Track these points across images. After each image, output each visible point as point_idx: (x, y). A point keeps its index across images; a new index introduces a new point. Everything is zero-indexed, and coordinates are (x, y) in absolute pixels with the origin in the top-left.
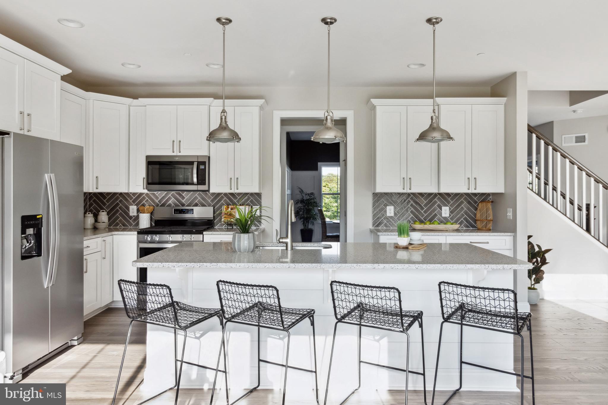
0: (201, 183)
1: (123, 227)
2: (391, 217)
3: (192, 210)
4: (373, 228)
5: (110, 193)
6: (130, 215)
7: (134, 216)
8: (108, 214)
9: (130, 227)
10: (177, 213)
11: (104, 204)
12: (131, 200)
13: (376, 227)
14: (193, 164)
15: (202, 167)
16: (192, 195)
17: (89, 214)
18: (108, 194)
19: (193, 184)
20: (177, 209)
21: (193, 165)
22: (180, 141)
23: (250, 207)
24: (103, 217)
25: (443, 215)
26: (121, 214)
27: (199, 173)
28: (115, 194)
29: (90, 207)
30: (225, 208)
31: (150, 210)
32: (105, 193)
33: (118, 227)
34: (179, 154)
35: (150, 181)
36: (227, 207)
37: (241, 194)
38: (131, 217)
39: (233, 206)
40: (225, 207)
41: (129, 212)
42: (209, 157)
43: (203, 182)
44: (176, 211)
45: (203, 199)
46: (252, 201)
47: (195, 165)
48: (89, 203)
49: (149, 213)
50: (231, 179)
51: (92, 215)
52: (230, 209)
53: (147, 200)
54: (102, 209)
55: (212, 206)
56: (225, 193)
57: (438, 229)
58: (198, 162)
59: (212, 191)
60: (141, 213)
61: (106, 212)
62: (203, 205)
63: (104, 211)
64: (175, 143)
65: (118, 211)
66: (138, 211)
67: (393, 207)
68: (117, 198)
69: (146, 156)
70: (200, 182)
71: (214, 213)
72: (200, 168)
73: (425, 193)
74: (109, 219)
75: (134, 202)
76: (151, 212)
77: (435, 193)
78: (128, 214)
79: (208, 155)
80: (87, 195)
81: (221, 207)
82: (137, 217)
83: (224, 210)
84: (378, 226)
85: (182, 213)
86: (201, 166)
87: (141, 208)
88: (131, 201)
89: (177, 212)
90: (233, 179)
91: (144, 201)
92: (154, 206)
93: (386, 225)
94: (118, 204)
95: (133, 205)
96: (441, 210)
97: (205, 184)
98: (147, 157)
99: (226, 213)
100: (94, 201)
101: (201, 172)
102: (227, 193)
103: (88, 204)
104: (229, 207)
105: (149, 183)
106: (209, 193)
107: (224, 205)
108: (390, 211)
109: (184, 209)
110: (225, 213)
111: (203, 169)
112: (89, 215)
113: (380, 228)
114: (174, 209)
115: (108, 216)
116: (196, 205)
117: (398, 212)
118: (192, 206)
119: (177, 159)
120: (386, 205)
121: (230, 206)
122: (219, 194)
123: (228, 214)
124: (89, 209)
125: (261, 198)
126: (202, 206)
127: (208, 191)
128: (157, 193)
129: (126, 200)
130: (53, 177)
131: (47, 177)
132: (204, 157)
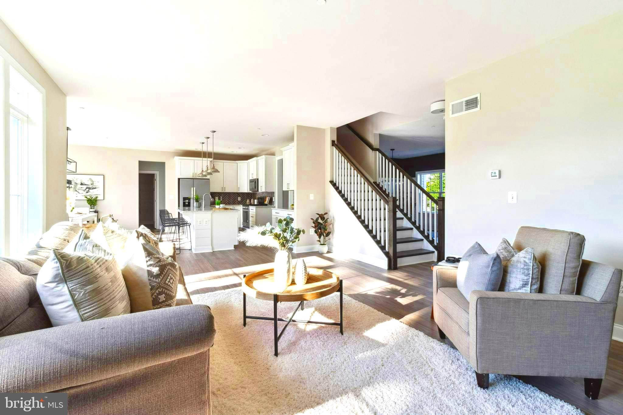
42: (258, 179)
125: (273, 193)
130: (194, 188)
131: (192, 188)
132: (256, 179)
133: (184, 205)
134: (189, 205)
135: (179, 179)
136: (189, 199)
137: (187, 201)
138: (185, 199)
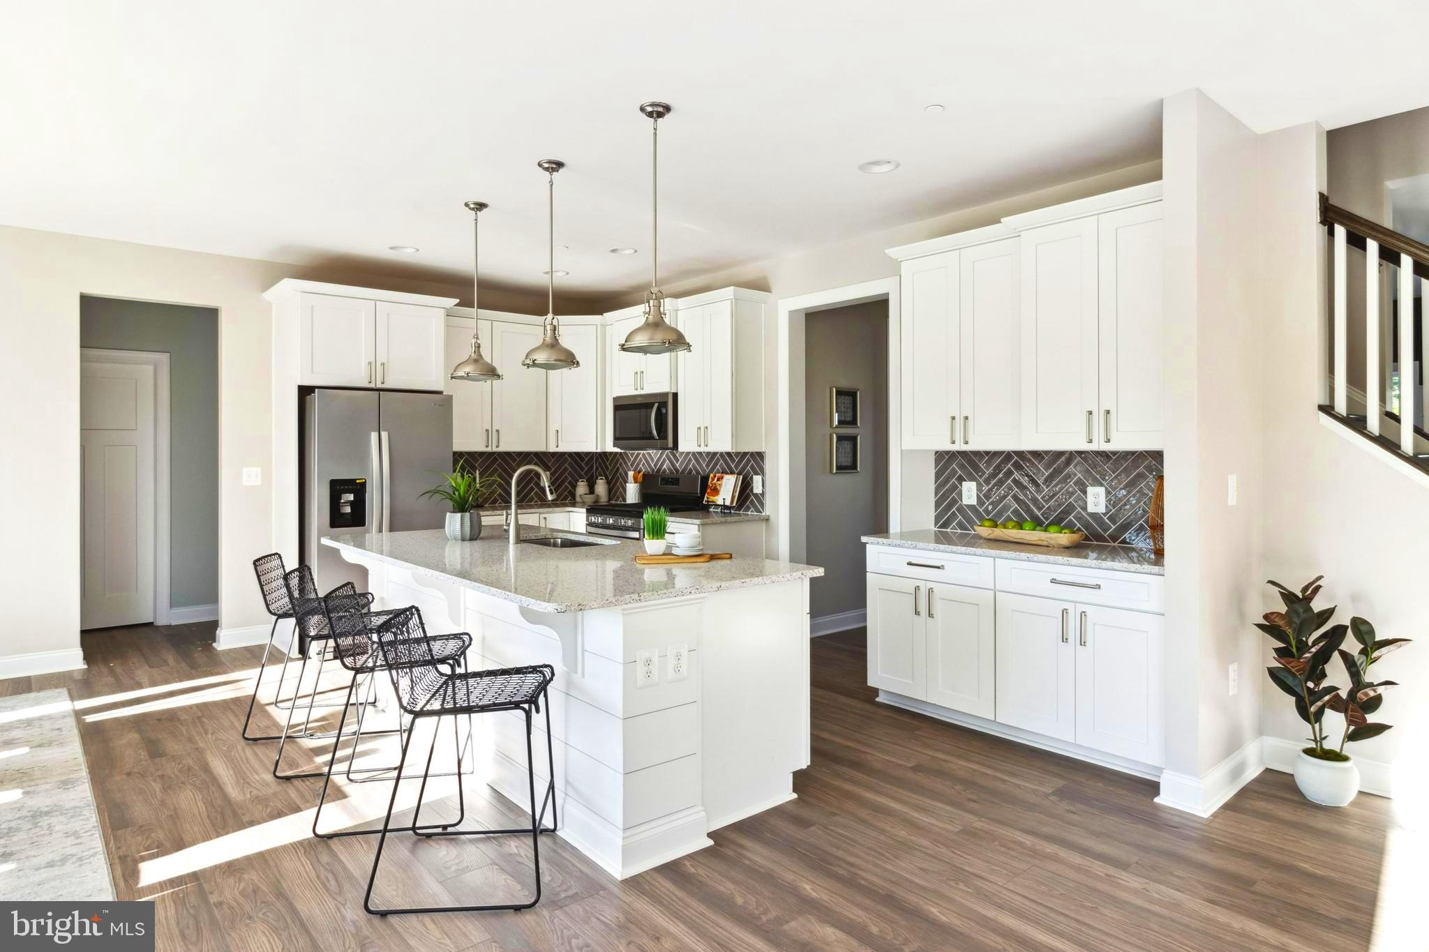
0: (663, 437)
2: (971, 507)
3: (678, 479)
4: (936, 529)
10: (663, 484)
12: (629, 463)
13: (941, 527)
15: (663, 411)
17: (582, 481)
19: (654, 438)
22: (642, 373)
23: (740, 477)
25: (1091, 509)
27: (660, 421)
30: (712, 477)
31: (640, 478)
34: (641, 392)
35: (620, 434)
42: (675, 396)
44: (662, 480)
47: (655, 407)
50: (699, 428)
52: (716, 480)
53: (644, 463)
57: (1026, 542)
58: (659, 403)
63: (602, 479)
64: (638, 375)
65: (618, 478)
67: (975, 483)
69: (614, 398)
70: (661, 434)
73: (1047, 453)
75: (632, 465)
76: (641, 482)
77: (1009, 452)
79: (673, 392)
83: (710, 482)
84: (945, 525)
85: (669, 484)
86: (662, 409)
88: (629, 465)
89: (663, 482)
90: (702, 429)
93: (961, 526)
94: (618, 469)
95: (631, 470)
96: (1085, 493)
97: (666, 438)
99: (711, 485)
101: (662, 418)
104: (715, 477)
105: (619, 438)
108: (969, 493)
109: (670, 478)
111: (664, 414)
113: (949, 530)
115: (609, 486)
117: (987, 496)
119: (639, 400)
120: (961, 480)
121: (717, 475)
123: (712, 488)
125: (763, 461)
127: (674, 448)
129: (626, 463)
130: (384, 435)
131: (374, 436)
132: (666, 394)
133: (337, 520)
134: (357, 518)
135: (305, 392)
136: (359, 489)
137: (351, 497)
138: (337, 488)
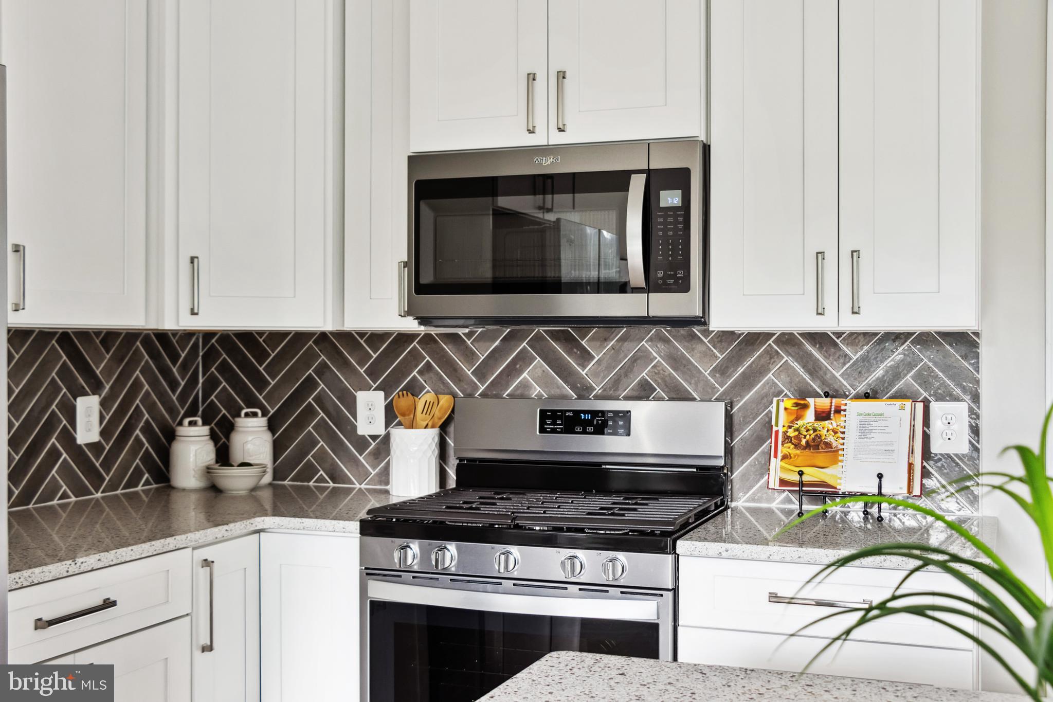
0: (665, 283)
1: (331, 484)
3: (626, 415)
5: (282, 335)
6: (360, 432)
7: (374, 438)
8: (272, 426)
9: (358, 486)
10: (554, 431)
11: (261, 383)
12: (361, 364)
14: (625, 187)
15: (670, 198)
16: (623, 339)
17: (192, 424)
18: (276, 336)
19: (623, 288)
20: (554, 412)
21: (626, 189)
22: (562, 75)
23: (920, 407)
24: (250, 438)
26: (322, 427)
27: (657, 233)
28: (300, 337)
29: (206, 396)
30: (786, 409)
31: (437, 411)
32: (261, 333)
33: (311, 483)
34: (557, 139)
35: (427, 278)
36: (797, 405)
37: (868, 336)
38: (361, 443)
39: (828, 400)
40: (788, 403)
41: (355, 418)
42: (706, 149)
43: (674, 277)
44: (549, 417)
45: (676, 361)
46: (924, 379)
47: (637, 185)
48: (204, 375)
49: (433, 427)
50: (820, 254)
51: (205, 430)
52: (809, 416)
53: (428, 366)
54: (252, 402)
55: (717, 400)
56: (783, 334)
58: (649, 172)
59: (717, 323)
60: (400, 424)
61: (264, 415)
62: (679, 395)
63: (255, 415)
64: (540, 86)
65: (309, 412)
66: (391, 415)
68: (310, 357)
69: (410, 158)
70: (660, 274)
71: (730, 429)
72: (663, 204)
74: (278, 448)
75: (373, 373)
76: (440, 423)
78: (350, 429)
79: (703, 138)
80: (195, 346)
81: (764, 400)
82: (385, 443)
83: (781, 423)
85: (578, 429)
86: (662, 193)
87: (404, 402)
88: (362, 371)
89: (554, 423)
90: (831, 256)
91: (415, 373)
92: (455, 396)
94: (310, 384)
95: (368, 388)
97: (683, 286)
98: (415, 161)
99: (791, 433)
100: (224, 368)
101: (665, 223)
102: (791, 334)
103: (201, 381)
104: (805, 407)
105: (420, 288)
106: (707, 333)
107: (779, 393)
109: (585, 412)
110: (787, 439)
111: (674, 209)
112: (194, 430)
114: (541, 411)
115: (274, 435)
116: (644, 392)
118: (627, 398)
119: (547, 165)
121: (811, 401)
122: (754, 339)
123: (803, 442)
124: (203, 403)
125: (975, 362)
126: (671, 399)
127: (701, 321)
128: (469, 335)
129: (344, 365)
